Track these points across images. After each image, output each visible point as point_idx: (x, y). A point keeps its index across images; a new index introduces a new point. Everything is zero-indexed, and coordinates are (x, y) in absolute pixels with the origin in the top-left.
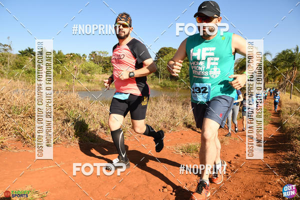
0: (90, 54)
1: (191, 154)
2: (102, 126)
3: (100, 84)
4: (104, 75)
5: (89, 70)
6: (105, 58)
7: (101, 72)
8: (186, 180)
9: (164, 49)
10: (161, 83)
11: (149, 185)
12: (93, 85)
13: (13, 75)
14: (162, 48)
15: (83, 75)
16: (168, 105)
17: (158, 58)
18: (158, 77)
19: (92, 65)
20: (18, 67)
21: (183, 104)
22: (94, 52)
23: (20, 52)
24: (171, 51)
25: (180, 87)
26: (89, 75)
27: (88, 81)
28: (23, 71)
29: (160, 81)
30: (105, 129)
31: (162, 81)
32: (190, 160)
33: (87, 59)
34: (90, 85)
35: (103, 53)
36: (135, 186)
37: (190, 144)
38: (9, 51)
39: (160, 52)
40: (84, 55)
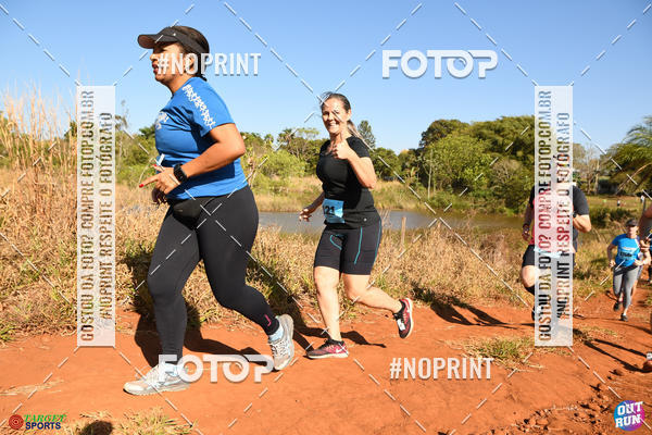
0: (280, 135)
1: (504, 362)
2: (306, 290)
3: (299, 199)
4: (309, 179)
5: (279, 169)
6: (312, 143)
7: (302, 172)
8: (491, 421)
9: (440, 123)
10: (433, 198)
11: (407, 427)
12: (286, 199)
13: (127, 178)
14: (437, 122)
15: (265, 179)
16: (449, 248)
17: (427, 144)
18: (426, 186)
19: (286, 157)
20: (137, 159)
21: (482, 247)
22: (290, 131)
23: (143, 131)
24: (455, 127)
25: (475, 208)
26: (277, 179)
27: (276, 191)
28: (147, 168)
29: (431, 194)
30: (311, 297)
31: (435, 193)
32: (500, 375)
33: (275, 145)
34: (278, 199)
35: (307, 132)
36: (378, 427)
37: (500, 338)
38: (123, 128)
39: (431, 130)
40: (268, 136)
